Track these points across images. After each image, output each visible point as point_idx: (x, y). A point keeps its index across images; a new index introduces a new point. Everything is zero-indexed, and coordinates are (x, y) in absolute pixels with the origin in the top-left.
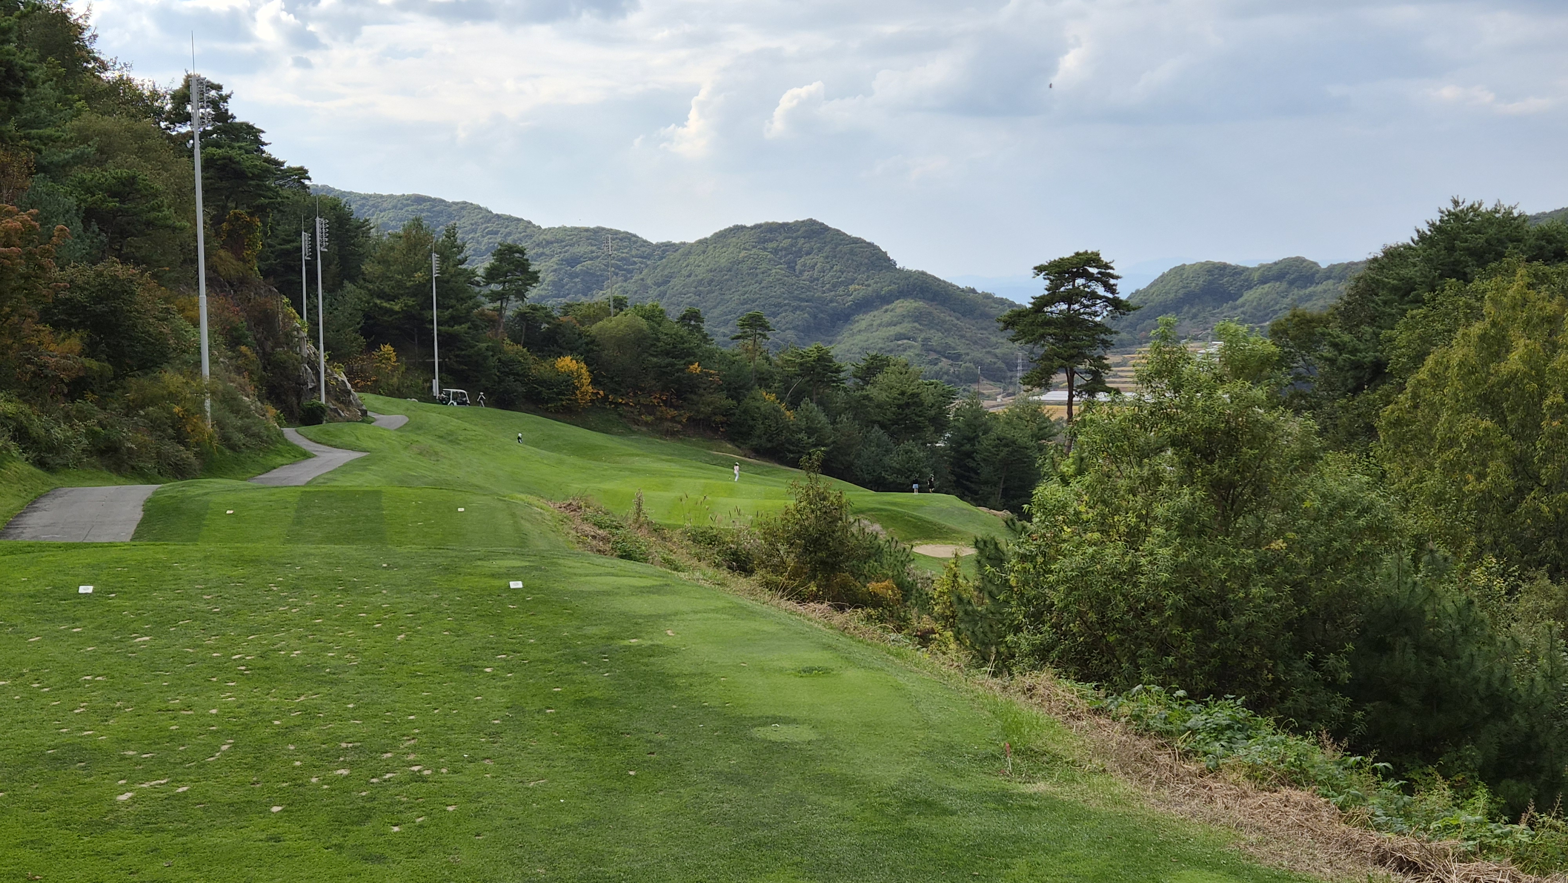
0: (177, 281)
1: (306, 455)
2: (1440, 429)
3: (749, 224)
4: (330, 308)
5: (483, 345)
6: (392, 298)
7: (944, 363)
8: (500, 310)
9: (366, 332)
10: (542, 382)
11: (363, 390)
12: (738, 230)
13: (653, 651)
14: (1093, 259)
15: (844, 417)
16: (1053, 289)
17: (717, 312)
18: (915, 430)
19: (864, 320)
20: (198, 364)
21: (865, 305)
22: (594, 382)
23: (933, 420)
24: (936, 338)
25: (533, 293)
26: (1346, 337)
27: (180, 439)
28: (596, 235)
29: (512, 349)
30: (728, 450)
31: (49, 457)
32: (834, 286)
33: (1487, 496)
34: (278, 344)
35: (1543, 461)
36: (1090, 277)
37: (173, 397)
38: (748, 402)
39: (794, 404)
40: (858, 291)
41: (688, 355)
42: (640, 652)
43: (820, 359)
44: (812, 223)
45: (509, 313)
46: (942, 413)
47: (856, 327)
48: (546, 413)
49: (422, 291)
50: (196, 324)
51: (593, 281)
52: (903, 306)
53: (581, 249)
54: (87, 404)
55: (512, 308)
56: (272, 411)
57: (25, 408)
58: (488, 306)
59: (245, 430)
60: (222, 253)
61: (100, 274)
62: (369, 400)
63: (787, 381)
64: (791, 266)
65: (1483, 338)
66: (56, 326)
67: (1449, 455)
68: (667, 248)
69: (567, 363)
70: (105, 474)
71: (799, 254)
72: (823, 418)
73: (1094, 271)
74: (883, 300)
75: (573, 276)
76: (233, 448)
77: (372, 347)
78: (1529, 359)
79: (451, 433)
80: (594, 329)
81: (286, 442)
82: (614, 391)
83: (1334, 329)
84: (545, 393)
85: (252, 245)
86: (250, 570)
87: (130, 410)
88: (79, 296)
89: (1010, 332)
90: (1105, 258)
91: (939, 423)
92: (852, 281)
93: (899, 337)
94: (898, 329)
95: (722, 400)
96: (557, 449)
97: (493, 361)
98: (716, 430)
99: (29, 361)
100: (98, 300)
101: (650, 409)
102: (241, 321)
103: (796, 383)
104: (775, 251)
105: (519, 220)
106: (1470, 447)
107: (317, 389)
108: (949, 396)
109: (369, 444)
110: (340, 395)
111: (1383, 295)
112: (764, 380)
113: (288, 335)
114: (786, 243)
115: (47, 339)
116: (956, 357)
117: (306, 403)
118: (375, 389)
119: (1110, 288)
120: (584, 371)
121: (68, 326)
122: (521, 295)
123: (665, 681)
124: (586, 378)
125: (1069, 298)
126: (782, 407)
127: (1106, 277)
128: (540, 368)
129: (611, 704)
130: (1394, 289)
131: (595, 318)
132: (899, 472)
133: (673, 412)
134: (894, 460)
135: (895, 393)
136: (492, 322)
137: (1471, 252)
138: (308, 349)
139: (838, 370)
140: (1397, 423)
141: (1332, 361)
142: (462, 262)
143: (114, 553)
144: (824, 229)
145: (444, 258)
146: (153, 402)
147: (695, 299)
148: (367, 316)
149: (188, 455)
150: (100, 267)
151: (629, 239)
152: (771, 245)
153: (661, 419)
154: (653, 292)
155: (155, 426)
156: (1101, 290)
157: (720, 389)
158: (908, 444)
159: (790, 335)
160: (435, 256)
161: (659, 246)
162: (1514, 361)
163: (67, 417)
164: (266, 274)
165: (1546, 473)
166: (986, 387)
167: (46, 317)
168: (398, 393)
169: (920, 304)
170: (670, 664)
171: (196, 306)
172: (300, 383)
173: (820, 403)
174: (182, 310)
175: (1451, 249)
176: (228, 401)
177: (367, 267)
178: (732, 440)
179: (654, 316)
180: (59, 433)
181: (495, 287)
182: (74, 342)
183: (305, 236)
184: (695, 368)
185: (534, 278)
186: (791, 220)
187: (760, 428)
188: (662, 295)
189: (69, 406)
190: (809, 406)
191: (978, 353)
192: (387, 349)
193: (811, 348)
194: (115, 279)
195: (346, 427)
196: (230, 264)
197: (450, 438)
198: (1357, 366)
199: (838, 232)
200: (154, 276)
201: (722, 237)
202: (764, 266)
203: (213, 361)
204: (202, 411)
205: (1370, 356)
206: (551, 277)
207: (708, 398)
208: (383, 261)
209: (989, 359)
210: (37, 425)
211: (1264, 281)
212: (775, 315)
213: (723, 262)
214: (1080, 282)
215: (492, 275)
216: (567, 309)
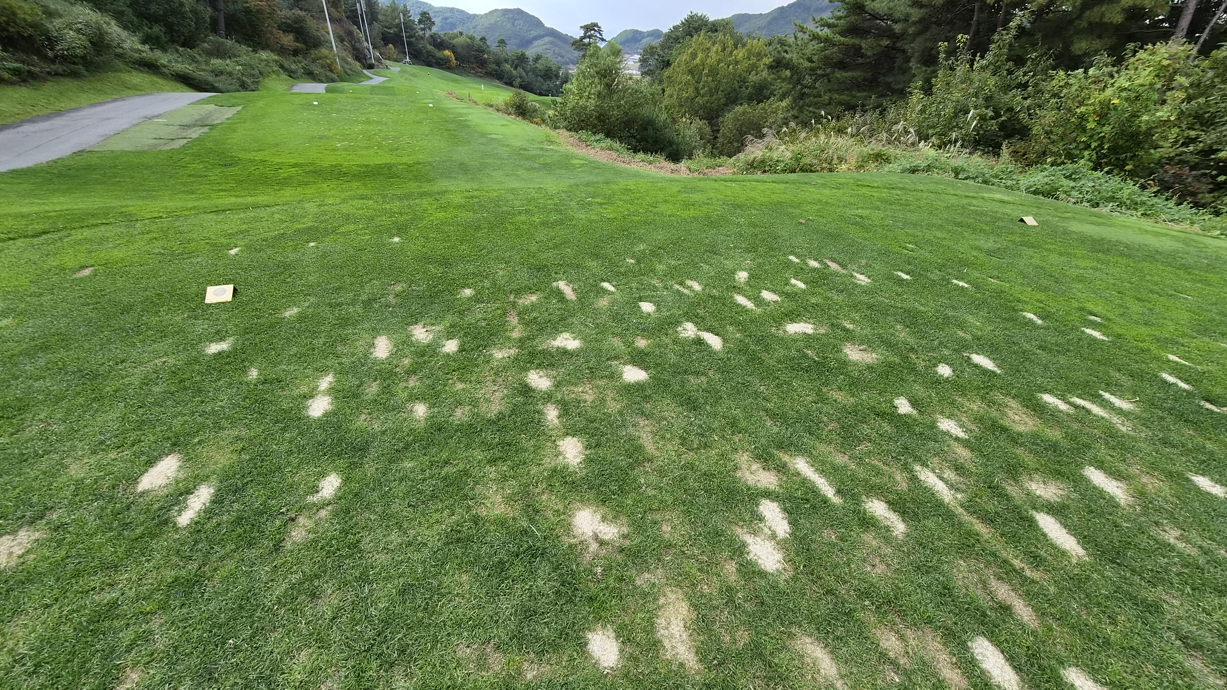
0: (319, 18)
1: (371, 78)
2: (678, 80)
3: (500, 9)
4: (370, 31)
5: (421, 46)
6: (389, 28)
7: (559, 58)
8: (424, 34)
9: (383, 39)
10: (440, 59)
11: (385, 59)
12: (496, 10)
13: (466, 120)
14: (596, 25)
15: (530, 74)
16: (585, 33)
17: (492, 38)
18: (550, 78)
19: (536, 43)
20: (332, 47)
21: (536, 38)
22: (456, 59)
23: (555, 75)
24: (557, 50)
25: (434, 29)
26: (661, 53)
27: (331, 71)
28: (452, 10)
29: (430, 47)
30: (497, 83)
31: (292, 74)
32: (527, 31)
33: (687, 98)
34: (356, 42)
35: (702, 89)
36: (595, 31)
37: (326, 57)
38: (502, 68)
39: (515, 69)
40: (534, 33)
41: (483, 51)
42: (462, 120)
43: (522, 54)
44: (519, 9)
45: (427, 35)
46: (558, 73)
47: (533, 45)
48: (442, 69)
49: (398, 26)
50: (328, 33)
51: (453, 26)
52: (547, 39)
53: (448, 14)
54: (300, 58)
55: (428, 33)
56: (358, 64)
57: (280, 58)
58: (421, 33)
59: (350, 69)
60: (332, 9)
61: (294, 14)
62: (388, 62)
63: (513, 61)
64: (513, 24)
65: (691, 53)
66: (284, 31)
67: (680, 86)
68: (475, 16)
69: (447, 53)
70: (311, 81)
71: (515, 20)
72: (524, 73)
73: (596, 29)
74: (542, 37)
75: (446, 24)
76: (348, 75)
77: (386, 45)
78: (701, 60)
79: (414, 74)
80: (454, 42)
81: (364, 74)
82: (462, 63)
83: (658, 50)
84: (441, 62)
85: (341, 7)
86: (359, 100)
87: (314, 61)
88: (289, 21)
89: (574, 47)
90: (599, 25)
91: (557, 76)
92: (532, 30)
93: (546, 49)
94: (546, 47)
95: (494, 66)
96: (447, 80)
97: (424, 51)
98: (493, 76)
99: (278, 43)
100: (296, 23)
101: (474, 69)
102: (342, 33)
103: (516, 62)
104: (508, 19)
105: (427, 4)
106: (685, 84)
107: (371, 58)
108: (560, 68)
109: (389, 75)
110: (378, 60)
111: (672, 40)
112: (506, 61)
113: (358, 39)
114: (511, 16)
115: (282, 35)
116: (563, 57)
117: (368, 62)
118: (389, 59)
119: (601, 34)
120: (452, 55)
121: (288, 32)
122: (430, 29)
123: (468, 126)
124: (453, 58)
125: (590, 37)
126: (512, 69)
127: (599, 31)
128: (439, 54)
129: (454, 130)
130: (674, 39)
131: (454, 38)
132: (546, 91)
133: (480, 70)
134: (545, 87)
135: (544, 66)
136: (422, 38)
137: (694, 28)
138: (365, 44)
139: (527, 58)
140: (669, 77)
141: (657, 60)
142: (410, 17)
143: (320, 95)
144: (523, 11)
145: (404, 15)
146: (320, 58)
147: (485, 33)
148: (383, 34)
149: (335, 76)
150: (293, 11)
151: (462, 12)
152: (507, 16)
153: (477, 72)
154: (472, 31)
155: (323, 67)
156: (598, 35)
157: (493, 63)
158: (548, 82)
159: (514, 47)
160: (401, 14)
161: (472, 15)
162: (698, 61)
163: (295, 62)
164: (347, 18)
165: (702, 92)
166: (571, 66)
167: (280, 28)
168: (396, 61)
169: (552, 39)
170: (470, 123)
171: (327, 27)
172: (365, 56)
173: (523, 69)
174: (323, 29)
175: (689, 27)
176: (343, 60)
177: (380, 17)
178: (498, 80)
179: (472, 38)
180: (293, 67)
181: (422, 26)
182: (291, 37)
183: (358, 5)
184: (486, 56)
185: (433, 23)
186: (512, 8)
187: (506, 76)
188: (475, 32)
189: (294, 58)
190: (520, 69)
191: (569, 56)
192: (391, 46)
193: (519, 51)
194: (299, 15)
195: (382, 70)
196: (336, 14)
197: (414, 75)
198: (663, 61)
199: (527, 13)
200: (311, 16)
201: (492, 12)
202: (505, 24)
203: (337, 47)
204: (336, 62)
205: (667, 59)
206: (440, 24)
207: (490, 66)
208: (384, 15)
209: (572, 58)
210: (286, 64)
211: (648, 36)
212: (509, 40)
213: (493, 21)
214: (593, 32)
215: (420, 22)
216: (445, 35)
